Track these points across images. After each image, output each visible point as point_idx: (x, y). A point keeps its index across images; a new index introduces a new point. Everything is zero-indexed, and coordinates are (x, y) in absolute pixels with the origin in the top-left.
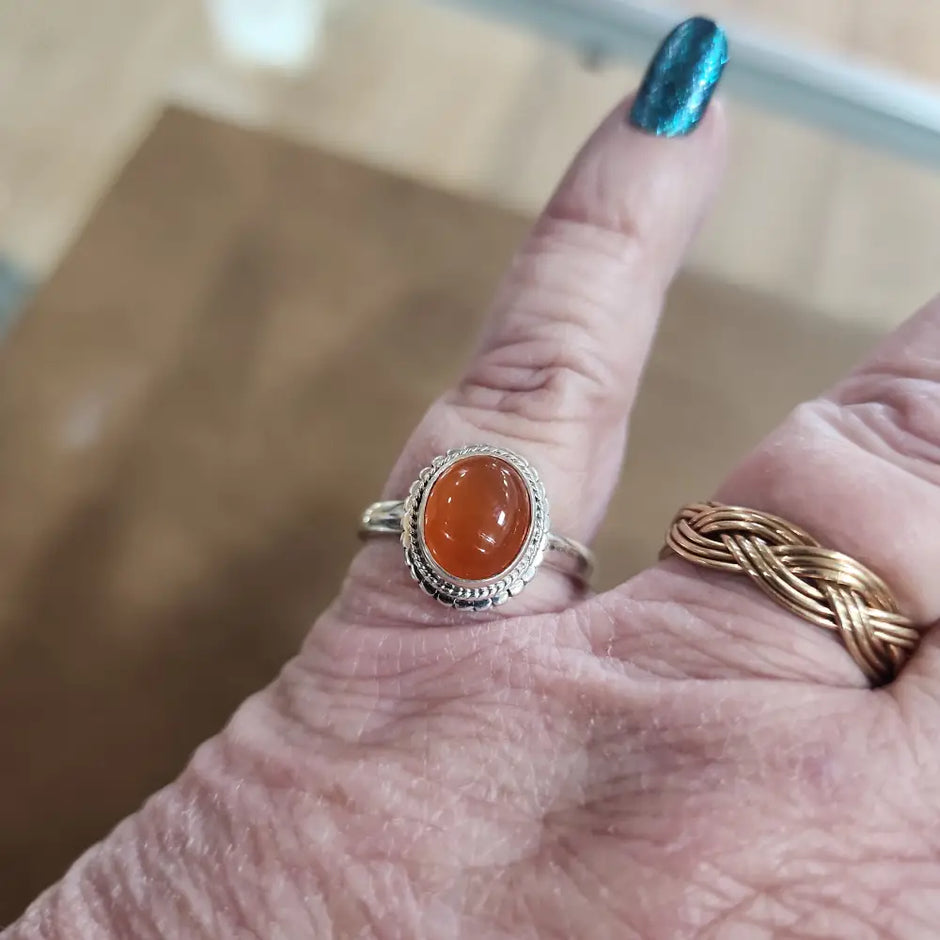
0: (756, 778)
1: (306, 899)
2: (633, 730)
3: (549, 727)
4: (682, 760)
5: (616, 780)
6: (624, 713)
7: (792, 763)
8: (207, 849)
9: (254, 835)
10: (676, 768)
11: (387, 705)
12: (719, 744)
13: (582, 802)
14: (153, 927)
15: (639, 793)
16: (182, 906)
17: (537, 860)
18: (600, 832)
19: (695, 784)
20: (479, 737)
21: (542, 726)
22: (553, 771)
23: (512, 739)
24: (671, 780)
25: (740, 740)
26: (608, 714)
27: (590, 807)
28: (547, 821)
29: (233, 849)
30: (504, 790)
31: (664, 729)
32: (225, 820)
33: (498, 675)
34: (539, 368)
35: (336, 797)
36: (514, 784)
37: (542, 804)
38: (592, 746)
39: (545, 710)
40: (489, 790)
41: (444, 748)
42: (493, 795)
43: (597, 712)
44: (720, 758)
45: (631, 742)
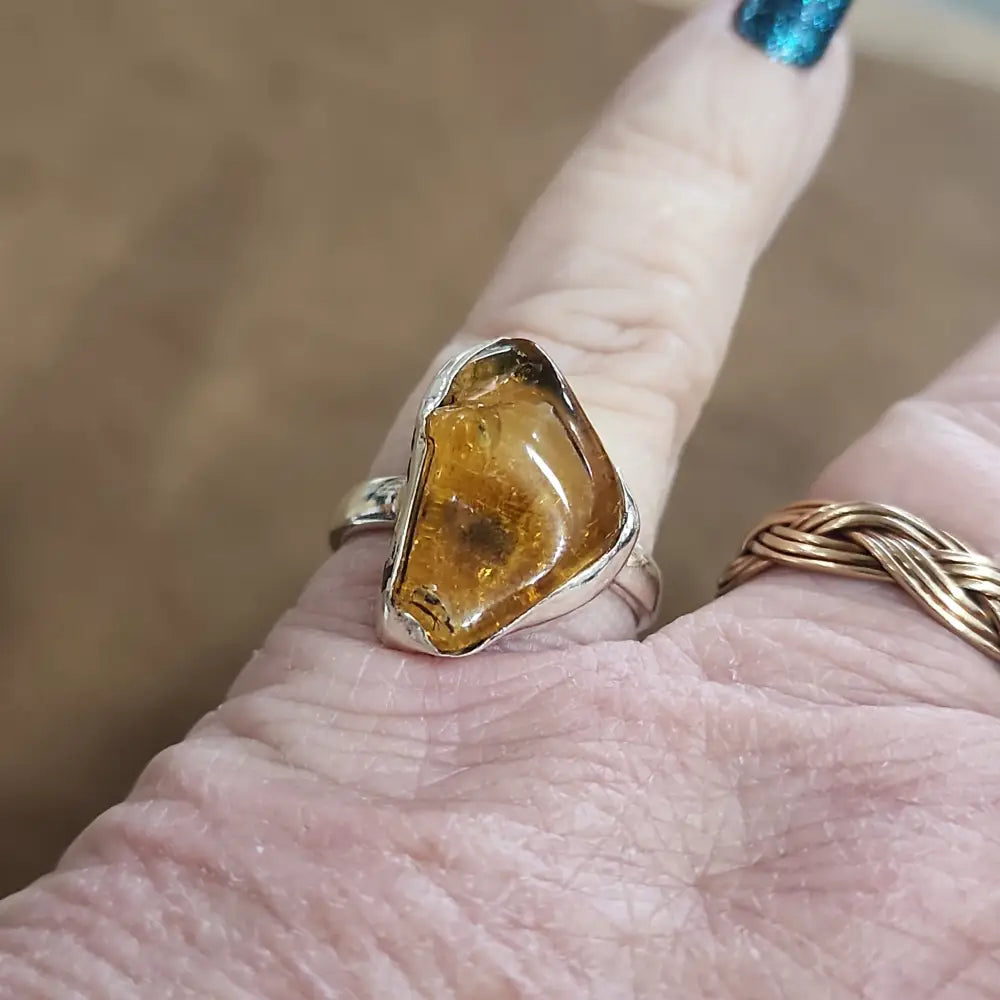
2: (798, 770)
4: (870, 804)
5: (789, 832)
6: (787, 747)
12: (914, 783)
15: (824, 844)
20: (598, 779)
25: (937, 779)
26: (764, 751)
27: (759, 867)
28: (704, 885)
31: (839, 766)
33: (603, 705)
35: (428, 856)
38: (743, 791)
40: (624, 848)
41: (556, 794)
42: (632, 852)
43: (748, 747)
44: (915, 800)
45: (798, 785)
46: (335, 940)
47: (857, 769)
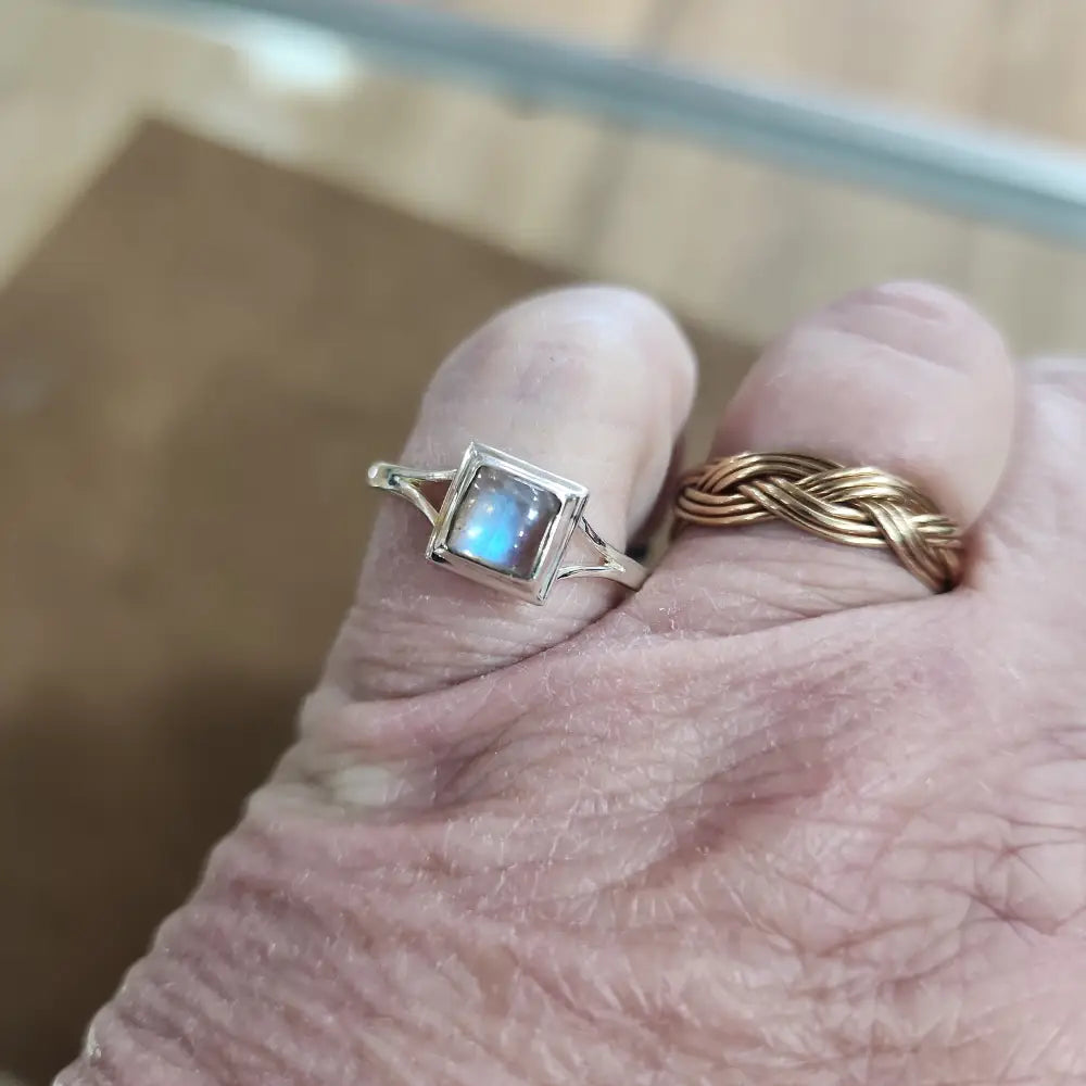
1: (439, 964)
5: (737, 743)
8: (296, 948)
14: (262, 1050)
15: (768, 752)
18: (742, 802)
24: (801, 728)
30: (613, 797)
37: (661, 794)
40: (597, 803)
42: (605, 807)
46: (368, 944)
47: (790, 672)
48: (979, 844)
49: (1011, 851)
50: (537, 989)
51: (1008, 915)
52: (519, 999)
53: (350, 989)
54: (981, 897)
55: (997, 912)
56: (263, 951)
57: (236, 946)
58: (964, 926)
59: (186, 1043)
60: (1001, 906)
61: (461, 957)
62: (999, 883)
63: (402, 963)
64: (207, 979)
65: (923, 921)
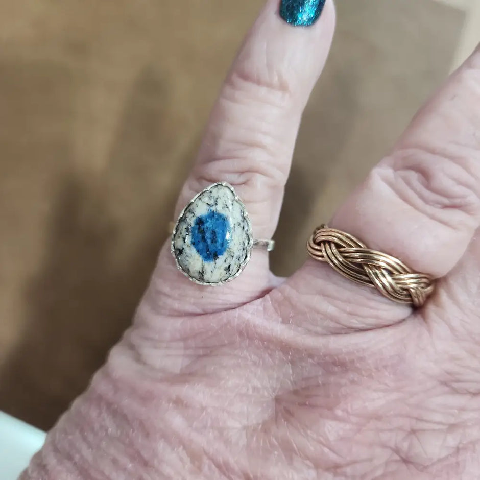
0: (370, 376)
1: (175, 450)
2: (311, 356)
3: (270, 355)
4: (336, 369)
5: (307, 379)
7: (385, 367)
9: (141, 424)
10: (333, 373)
11: (189, 352)
12: (353, 362)
13: (291, 389)
14: (102, 473)
15: (318, 386)
16: (115, 461)
17: (275, 419)
18: (303, 405)
19: (343, 381)
20: (239, 366)
21: (267, 355)
22: (275, 376)
23: (255, 363)
24: (332, 379)
25: (362, 359)
27: (296, 392)
28: (277, 400)
29: (133, 431)
30: (255, 389)
31: (325, 356)
32: (124, 417)
33: (240, 333)
34: (242, 172)
35: (178, 402)
36: (259, 386)
37: (274, 392)
38: (292, 362)
39: (267, 348)
40: (248, 390)
41: (223, 372)
42: (250, 392)
45: (310, 360)
46: (147, 435)
48: (400, 429)
49: (413, 432)
50: (213, 466)
51: (406, 461)
52: (206, 469)
53: (139, 453)
54: (397, 451)
55: (402, 458)
56: (106, 430)
57: (97, 426)
58: (387, 463)
59: (75, 464)
60: (403, 456)
61: (184, 448)
62: (405, 446)
63: (161, 446)
64: (85, 439)
65: (370, 460)
